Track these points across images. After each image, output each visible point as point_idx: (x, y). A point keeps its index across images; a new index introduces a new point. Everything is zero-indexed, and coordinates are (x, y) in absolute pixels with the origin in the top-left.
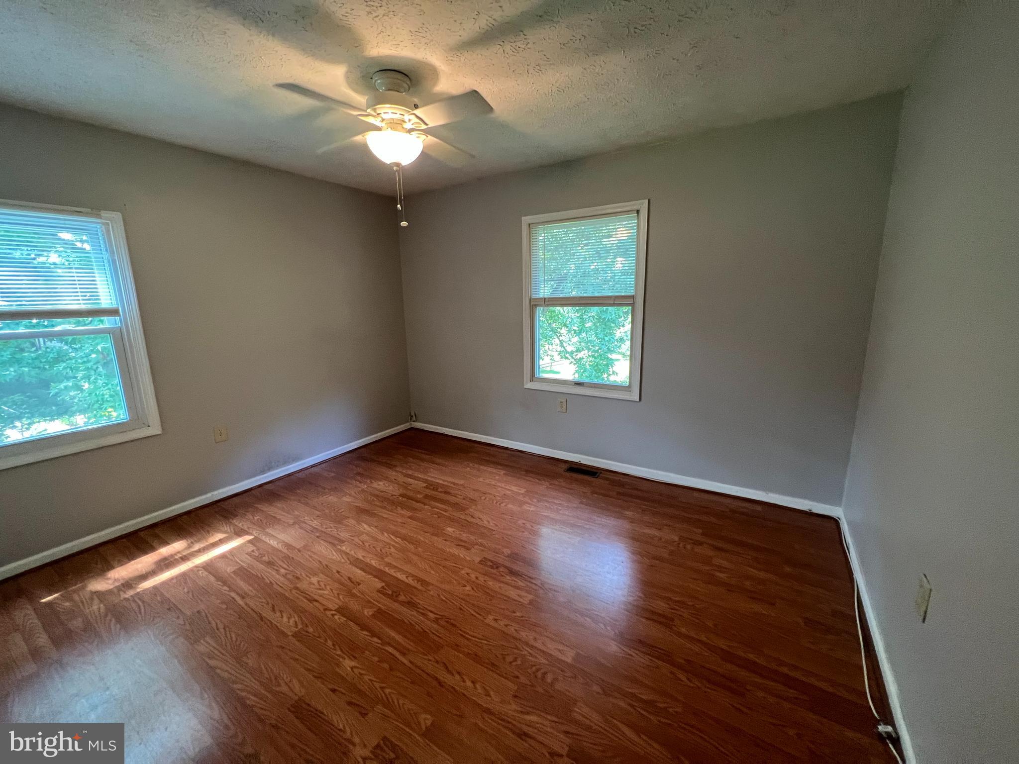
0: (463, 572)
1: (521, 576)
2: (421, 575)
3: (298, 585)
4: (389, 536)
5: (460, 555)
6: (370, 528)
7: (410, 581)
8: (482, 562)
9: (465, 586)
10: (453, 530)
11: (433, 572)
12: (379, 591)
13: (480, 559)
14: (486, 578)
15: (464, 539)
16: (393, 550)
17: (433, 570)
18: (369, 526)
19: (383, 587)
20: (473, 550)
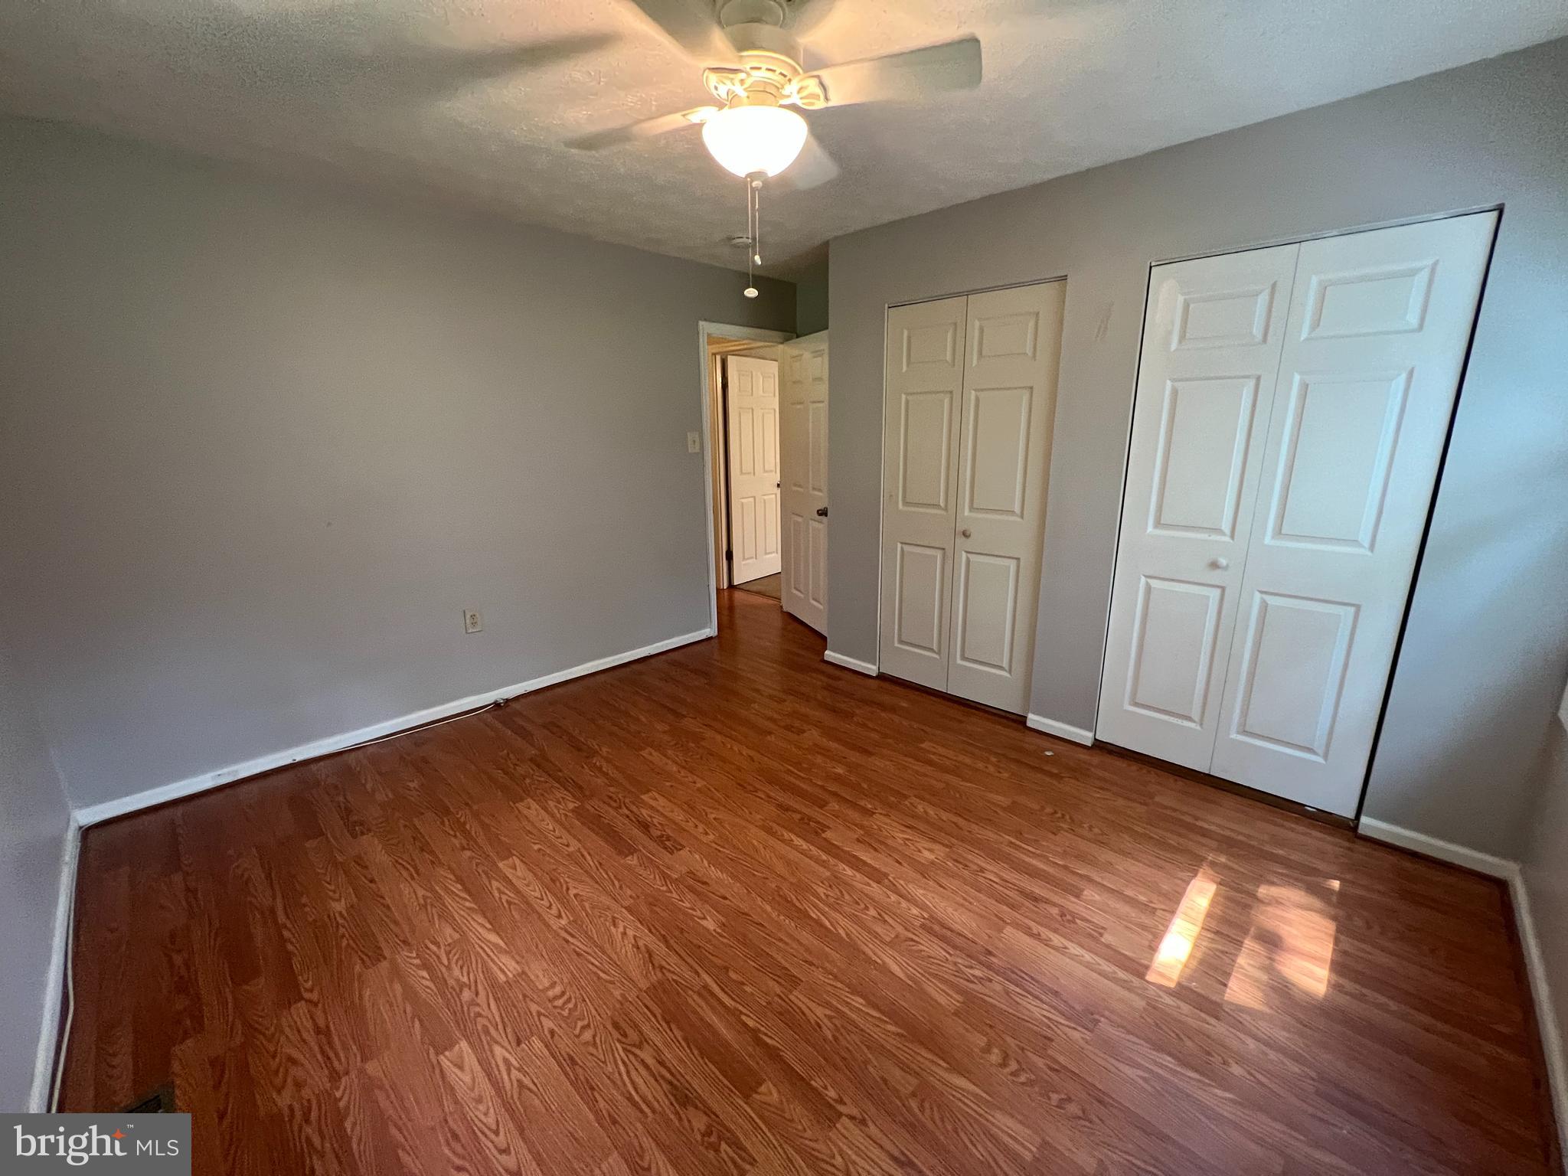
0: (711, 837)
1: (638, 821)
2: (772, 841)
3: (948, 850)
4: (835, 928)
5: (707, 865)
6: (884, 963)
7: (787, 835)
8: (679, 847)
9: (715, 819)
10: (704, 923)
11: (756, 843)
12: (829, 828)
13: (681, 852)
14: (683, 824)
15: (690, 896)
16: (821, 891)
17: (753, 845)
18: (884, 969)
19: (824, 832)
20: (684, 870)
